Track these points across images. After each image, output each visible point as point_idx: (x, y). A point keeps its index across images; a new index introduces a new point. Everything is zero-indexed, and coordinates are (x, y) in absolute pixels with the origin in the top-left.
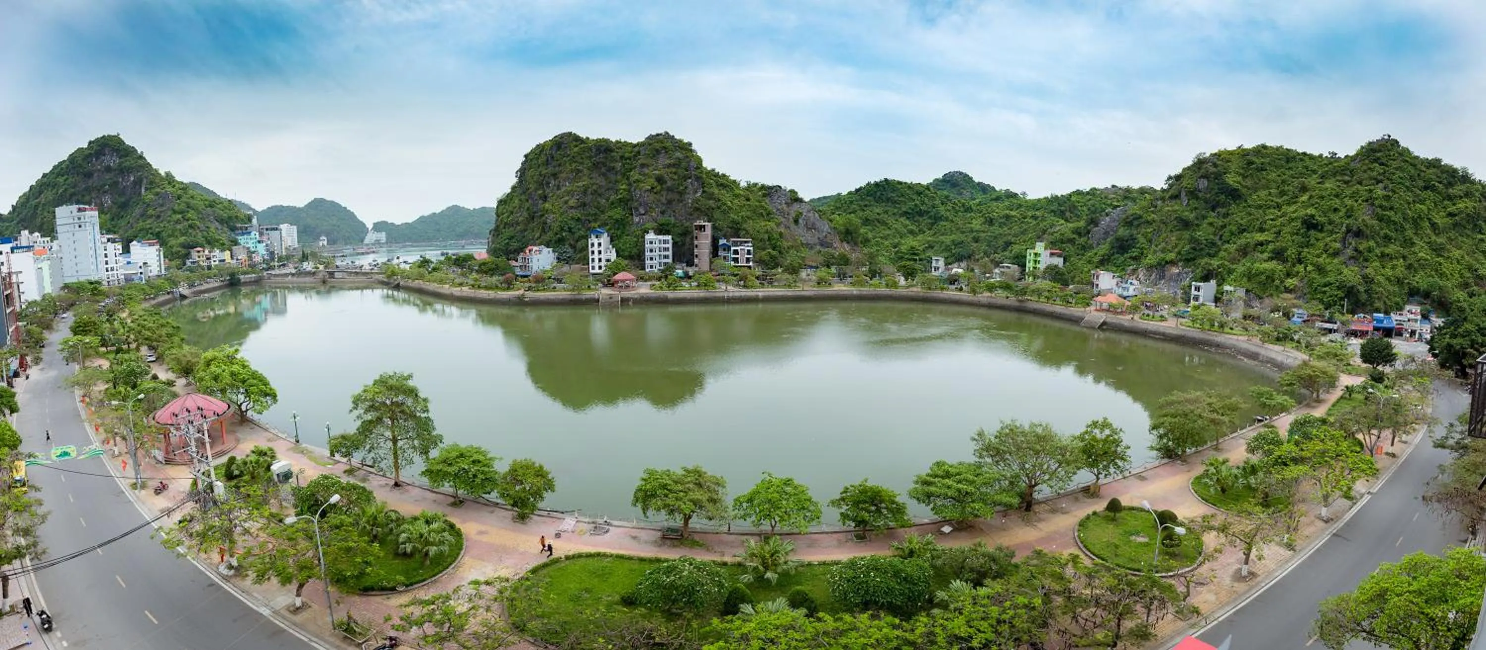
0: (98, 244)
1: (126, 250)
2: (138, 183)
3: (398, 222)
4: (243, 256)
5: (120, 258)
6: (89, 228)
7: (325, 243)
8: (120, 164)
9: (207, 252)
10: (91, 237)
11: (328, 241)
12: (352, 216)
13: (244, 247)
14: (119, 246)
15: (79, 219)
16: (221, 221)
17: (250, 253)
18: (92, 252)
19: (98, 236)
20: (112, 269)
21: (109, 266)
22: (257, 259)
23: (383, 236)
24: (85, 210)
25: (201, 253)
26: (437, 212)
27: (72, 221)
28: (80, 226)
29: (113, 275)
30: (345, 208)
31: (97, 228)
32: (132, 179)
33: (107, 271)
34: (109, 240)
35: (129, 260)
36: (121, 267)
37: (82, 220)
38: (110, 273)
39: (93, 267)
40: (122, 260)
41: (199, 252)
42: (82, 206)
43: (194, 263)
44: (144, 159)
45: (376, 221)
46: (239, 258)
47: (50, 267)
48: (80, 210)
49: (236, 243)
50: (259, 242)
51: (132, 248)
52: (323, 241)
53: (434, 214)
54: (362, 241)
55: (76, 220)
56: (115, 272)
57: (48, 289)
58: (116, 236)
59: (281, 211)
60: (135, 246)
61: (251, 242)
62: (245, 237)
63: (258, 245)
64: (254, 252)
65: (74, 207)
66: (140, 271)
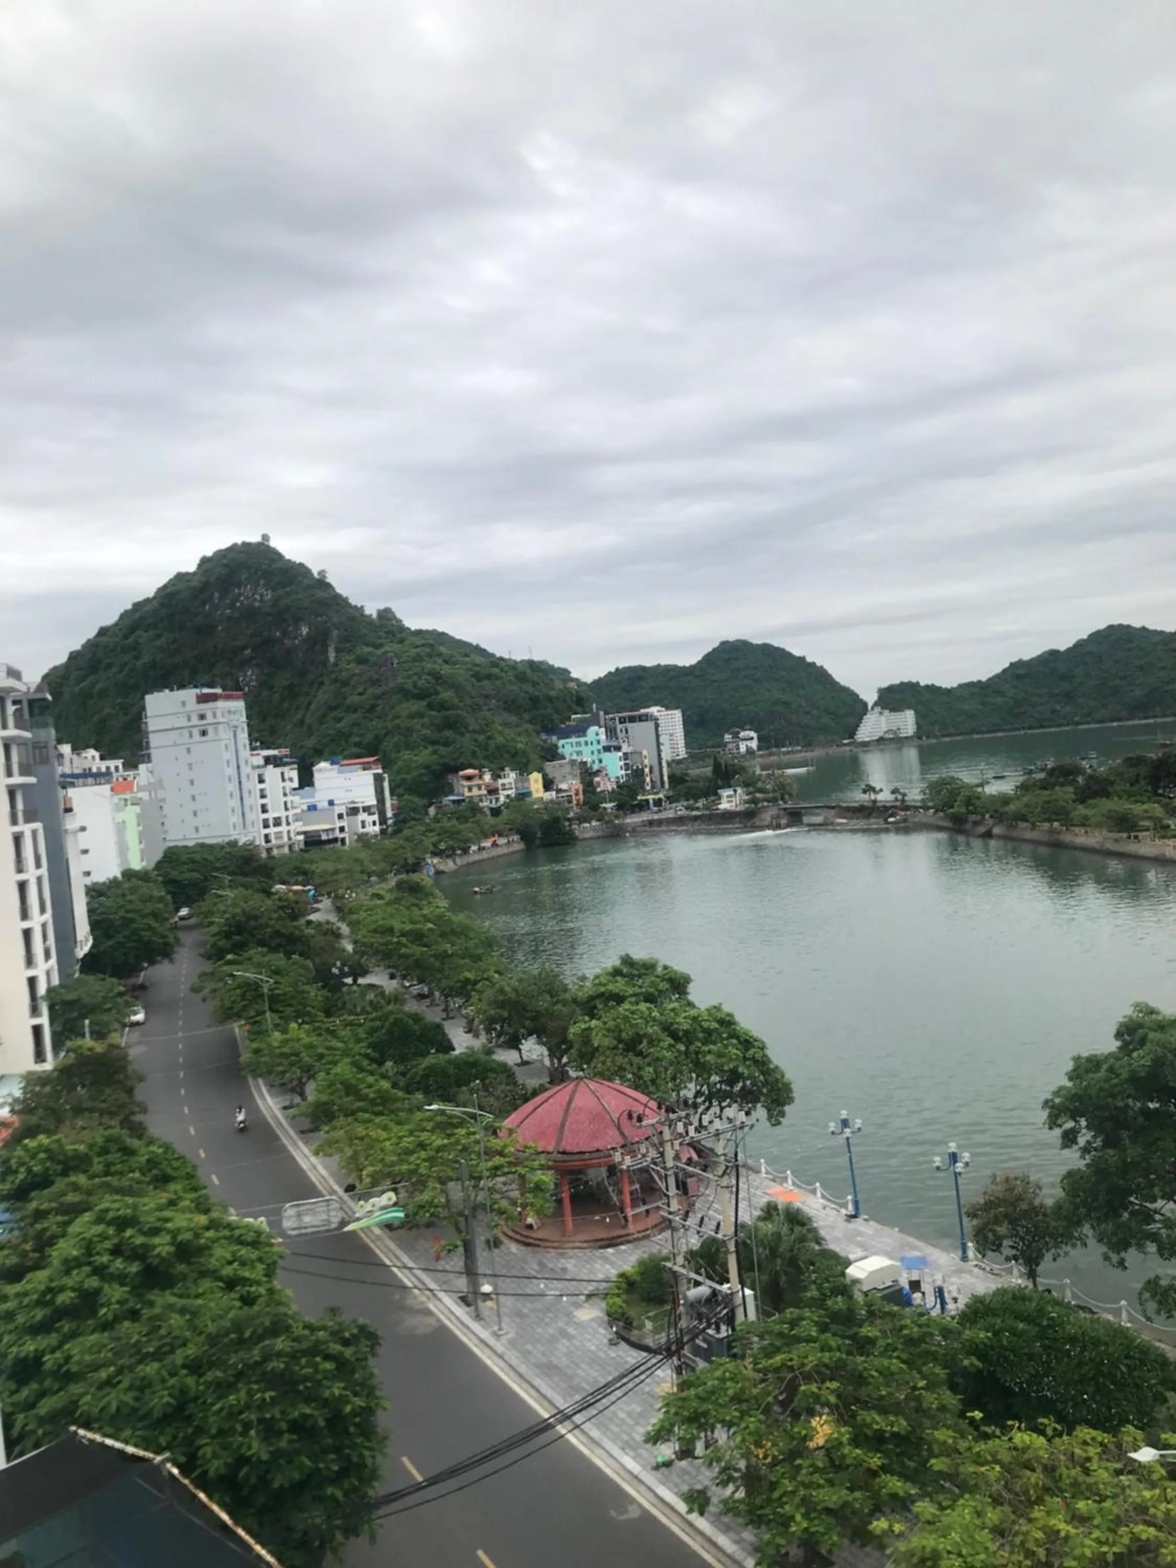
0: (246, 770)
1: (306, 780)
2: (319, 640)
3: (948, 682)
4: (571, 784)
5: (296, 799)
6: (225, 734)
7: (754, 744)
8: (275, 603)
9: (487, 777)
10: (229, 755)
11: (759, 739)
12: (820, 676)
13: (573, 762)
14: (293, 773)
15: (202, 717)
16: (511, 706)
17: (588, 774)
18: (233, 787)
19: (245, 753)
20: (277, 822)
21: (271, 816)
22: (605, 785)
23: (907, 721)
24: (214, 698)
25: (477, 781)
26: (1062, 648)
27: (184, 722)
28: (204, 733)
29: (279, 835)
30: (802, 659)
31: (243, 737)
32: (305, 631)
33: (266, 826)
34: (268, 760)
35: (311, 801)
36: (297, 818)
37: (210, 719)
38: (272, 830)
39: (236, 819)
40: (300, 802)
41: (469, 778)
42: (206, 691)
43: (458, 802)
44: (329, 586)
45: (885, 685)
46: (563, 786)
47: (141, 818)
48: (202, 699)
49: (552, 754)
50: (607, 749)
51: (317, 776)
52: (749, 740)
53: (1054, 653)
54: (852, 735)
55: (195, 721)
56: (283, 828)
57: (136, 864)
58: (285, 751)
59: (640, 678)
60: (324, 771)
61: (586, 751)
62: (574, 740)
63: (606, 756)
64: (598, 772)
65: (190, 694)
66: (338, 824)
